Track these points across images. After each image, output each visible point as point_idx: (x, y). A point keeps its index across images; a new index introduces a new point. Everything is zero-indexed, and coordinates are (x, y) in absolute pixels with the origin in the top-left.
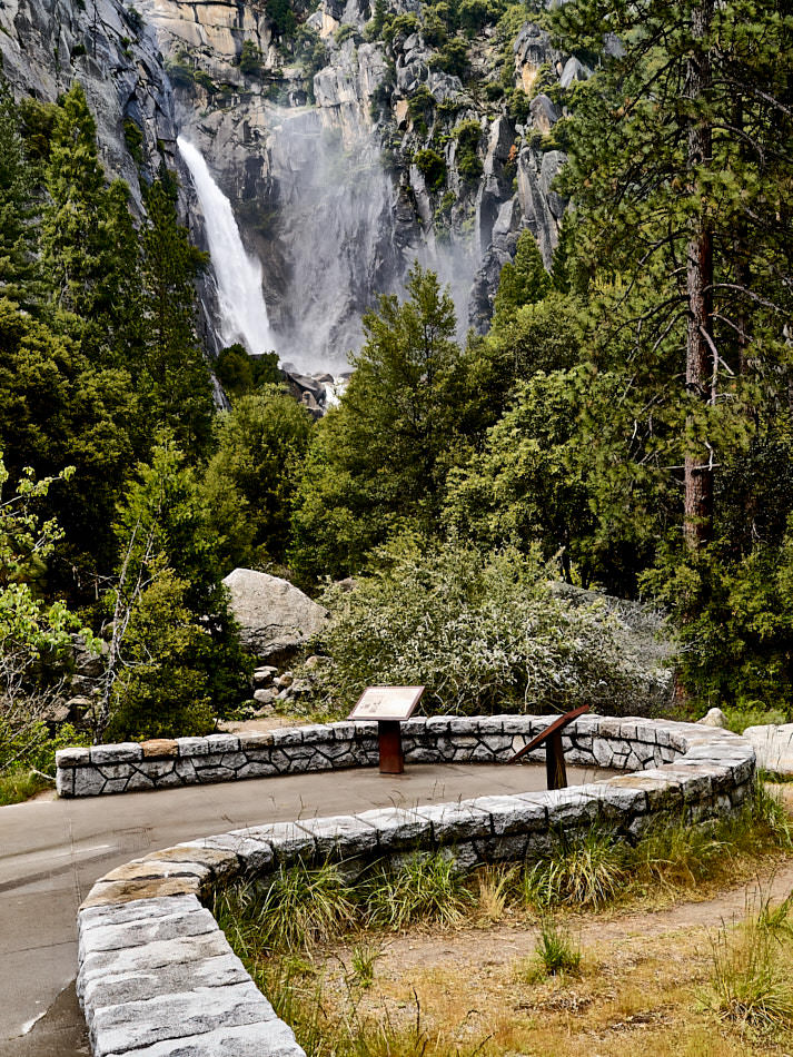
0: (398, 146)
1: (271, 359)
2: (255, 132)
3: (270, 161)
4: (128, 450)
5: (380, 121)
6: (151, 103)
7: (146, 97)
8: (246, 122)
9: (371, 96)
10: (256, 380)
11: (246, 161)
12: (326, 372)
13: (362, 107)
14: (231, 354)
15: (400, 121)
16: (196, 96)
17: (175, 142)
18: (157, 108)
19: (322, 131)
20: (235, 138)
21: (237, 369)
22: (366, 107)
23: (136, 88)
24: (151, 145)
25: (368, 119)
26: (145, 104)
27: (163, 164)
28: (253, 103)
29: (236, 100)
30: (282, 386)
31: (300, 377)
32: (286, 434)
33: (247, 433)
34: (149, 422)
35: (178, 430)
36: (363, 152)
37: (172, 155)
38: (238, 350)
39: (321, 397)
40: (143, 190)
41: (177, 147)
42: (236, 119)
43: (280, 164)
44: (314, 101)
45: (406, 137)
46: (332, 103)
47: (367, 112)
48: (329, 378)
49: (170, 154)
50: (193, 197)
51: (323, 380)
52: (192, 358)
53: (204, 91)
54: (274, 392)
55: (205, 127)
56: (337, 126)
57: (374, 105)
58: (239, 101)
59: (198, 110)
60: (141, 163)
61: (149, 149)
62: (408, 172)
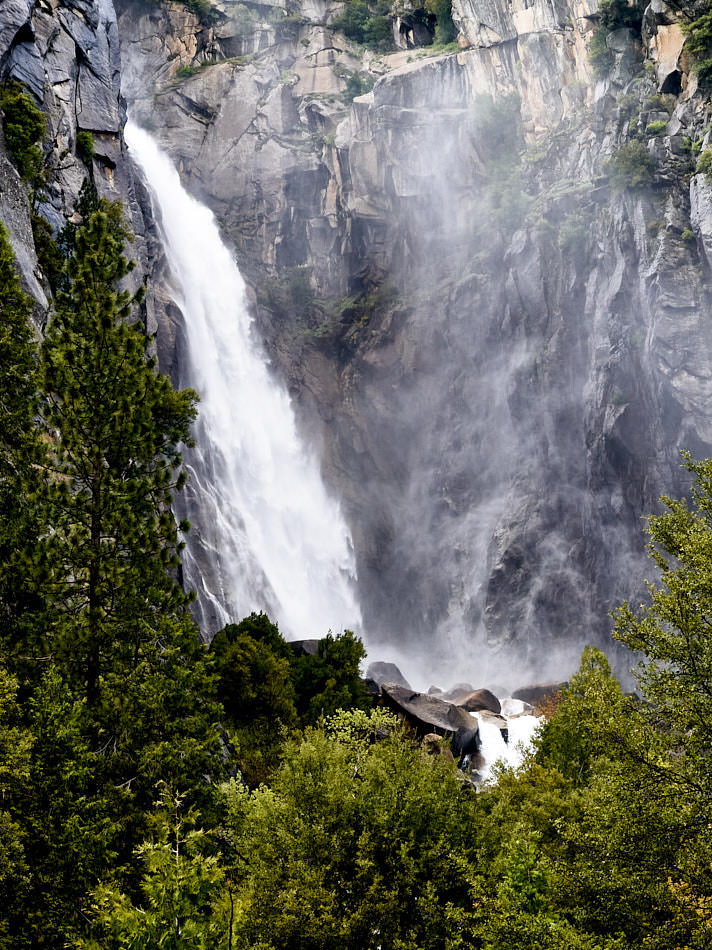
0: (659, 133)
1: (340, 653)
2: (309, 109)
3: (345, 176)
4: (18, 870)
5: (616, 75)
6: (65, 47)
7: (54, 36)
8: (288, 88)
9: (592, 18)
10: (303, 705)
11: (287, 177)
12: (480, 685)
13: (570, 43)
14: (245, 639)
15: (664, 71)
16: (170, 31)
17: (118, 135)
18: (81, 59)
19: (471, 102)
20: (262, 124)
21: (260, 674)
22: (581, 43)
23: (32, 14)
24: (63, 143)
25: (584, 71)
26: (50, 50)
27: (89, 186)
28: (306, 43)
29: (264, 37)
30: (380, 718)
31: (414, 697)
32: (421, 834)
33: (318, 828)
34: (57, 803)
35: (129, 825)
36: (573, 151)
37: (111, 165)
38: (261, 628)
39: (468, 747)
40: (41, 244)
41: (124, 147)
42: (265, 81)
43: (368, 183)
44: (451, 36)
45: (680, 110)
46: (495, 37)
47: (582, 55)
48: (488, 702)
49: (107, 163)
50: (157, 265)
51: (469, 707)
52: (169, 640)
53: (191, 19)
54: (359, 732)
55: (189, 101)
56: (509, 90)
57: (600, 38)
58: (271, 40)
59: (175, 62)
60: (37, 184)
61: (58, 151)
62: (686, 194)
